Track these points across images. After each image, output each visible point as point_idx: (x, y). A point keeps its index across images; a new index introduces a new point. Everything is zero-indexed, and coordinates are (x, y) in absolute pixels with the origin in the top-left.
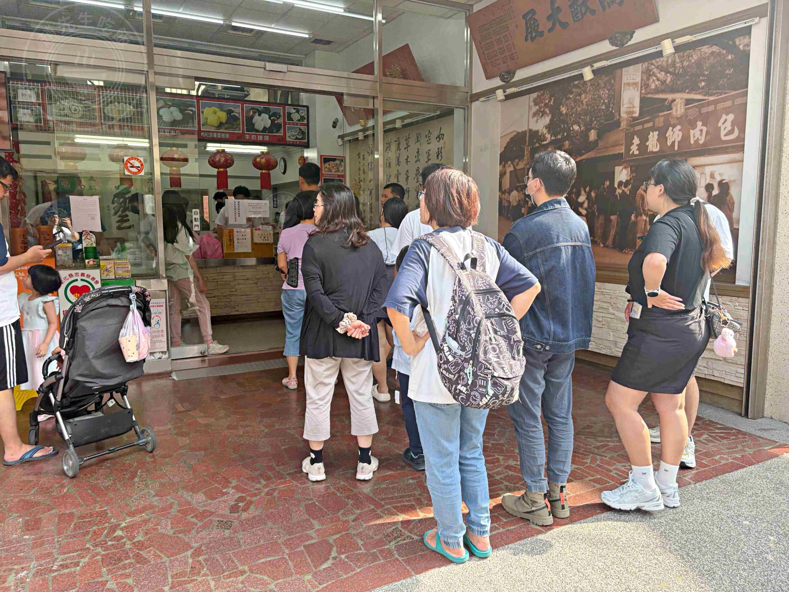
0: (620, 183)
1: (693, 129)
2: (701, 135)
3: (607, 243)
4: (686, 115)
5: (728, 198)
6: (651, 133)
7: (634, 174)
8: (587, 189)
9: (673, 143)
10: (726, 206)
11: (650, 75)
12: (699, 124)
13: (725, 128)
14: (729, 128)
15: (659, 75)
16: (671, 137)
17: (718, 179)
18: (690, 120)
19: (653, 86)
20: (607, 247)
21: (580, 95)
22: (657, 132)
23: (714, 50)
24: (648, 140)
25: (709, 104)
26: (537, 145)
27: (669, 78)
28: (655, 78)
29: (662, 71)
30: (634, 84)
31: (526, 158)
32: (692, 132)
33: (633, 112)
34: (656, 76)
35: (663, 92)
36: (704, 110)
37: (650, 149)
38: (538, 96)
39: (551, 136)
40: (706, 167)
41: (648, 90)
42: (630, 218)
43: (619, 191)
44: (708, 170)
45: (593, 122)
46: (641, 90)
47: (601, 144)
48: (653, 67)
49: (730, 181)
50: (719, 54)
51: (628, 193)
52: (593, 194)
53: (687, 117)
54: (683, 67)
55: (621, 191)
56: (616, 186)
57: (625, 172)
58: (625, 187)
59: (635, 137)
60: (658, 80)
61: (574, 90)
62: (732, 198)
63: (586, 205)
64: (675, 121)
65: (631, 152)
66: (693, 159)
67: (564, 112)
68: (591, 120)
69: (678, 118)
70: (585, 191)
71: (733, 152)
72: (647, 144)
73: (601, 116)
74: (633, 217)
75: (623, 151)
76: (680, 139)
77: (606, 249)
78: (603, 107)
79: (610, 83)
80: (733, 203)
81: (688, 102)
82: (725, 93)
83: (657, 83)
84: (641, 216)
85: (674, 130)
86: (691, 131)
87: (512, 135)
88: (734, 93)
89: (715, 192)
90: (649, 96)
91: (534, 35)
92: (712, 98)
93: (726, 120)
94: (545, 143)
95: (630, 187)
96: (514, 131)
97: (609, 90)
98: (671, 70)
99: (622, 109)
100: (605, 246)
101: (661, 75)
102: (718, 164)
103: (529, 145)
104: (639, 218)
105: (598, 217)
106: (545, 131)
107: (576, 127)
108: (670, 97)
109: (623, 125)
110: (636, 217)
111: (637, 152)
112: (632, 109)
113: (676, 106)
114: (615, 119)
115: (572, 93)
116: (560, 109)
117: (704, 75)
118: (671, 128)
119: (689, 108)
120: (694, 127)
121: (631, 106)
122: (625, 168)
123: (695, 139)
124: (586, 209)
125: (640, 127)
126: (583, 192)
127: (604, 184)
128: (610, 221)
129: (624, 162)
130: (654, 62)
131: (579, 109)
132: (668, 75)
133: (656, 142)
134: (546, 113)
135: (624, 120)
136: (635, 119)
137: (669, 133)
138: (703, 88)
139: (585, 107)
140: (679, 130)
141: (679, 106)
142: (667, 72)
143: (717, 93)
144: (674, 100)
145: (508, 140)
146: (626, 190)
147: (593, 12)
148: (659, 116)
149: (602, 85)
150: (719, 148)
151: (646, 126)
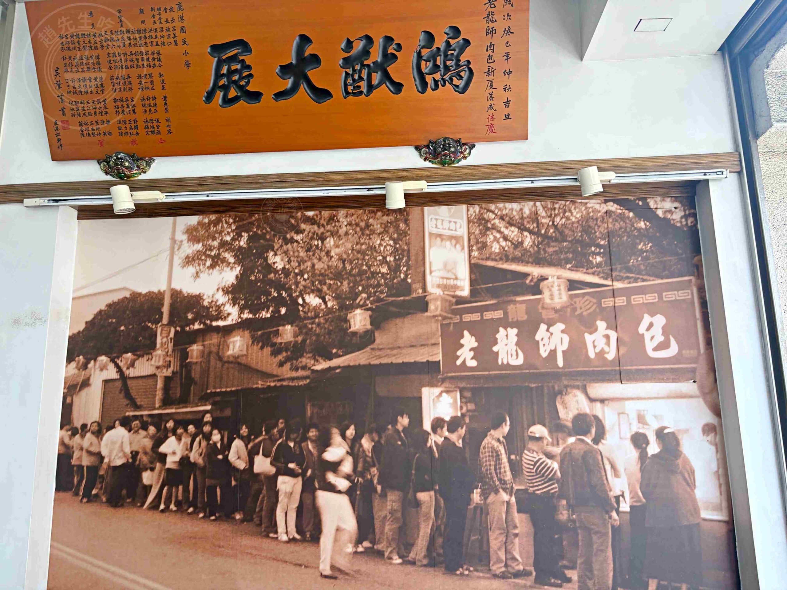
0: (438, 424)
1: (591, 333)
2: (608, 343)
3: (412, 555)
4: (571, 306)
5: (680, 461)
6: (501, 329)
7: (471, 406)
8: (351, 432)
9: (553, 353)
10: (679, 477)
11: (488, 229)
12: (601, 325)
13: (652, 338)
14: (660, 338)
15: (506, 232)
16: (546, 341)
17: (655, 425)
18: (581, 315)
19: (496, 248)
20: (413, 563)
21: (323, 238)
22: (515, 331)
23: (611, 208)
24: (495, 342)
25: (614, 293)
26: (197, 326)
27: (528, 241)
28: (498, 235)
29: (511, 225)
30: (451, 238)
31: (159, 352)
32: (588, 338)
33: (456, 287)
34: (499, 232)
35: (516, 260)
36: (608, 303)
37: (503, 359)
38: (200, 223)
39: (242, 310)
40: (627, 403)
41: (486, 253)
42: (469, 500)
43: (435, 440)
44: (631, 407)
45: (357, 295)
46: (470, 251)
47: (380, 338)
48: (492, 216)
49: (679, 431)
50: (622, 217)
51: (460, 444)
52: (366, 444)
53: (575, 309)
54: (555, 227)
55: (440, 440)
56: (427, 426)
57: (447, 399)
58: (450, 431)
59: (466, 333)
60: (505, 238)
61: (303, 226)
62: (686, 462)
63: (347, 467)
64: (553, 315)
65: (459, 362)
66: (597, 385)
67: (279, 266)
68: (352, 289)
69: (556, 311)
70: (344, 436)
71: (675, 380)
72: (495, 349)
73: (379, 285)
74: (476, 496)
75: (439, 357)
76: (565, 346)
77: (410, 568)
78: (384, 270)
79: (397, 227)
80: (693, 472)
81: (573, 285)
82: (644, 280)
83: (503, 243)
84: (497, 492)
85: (551, 329)
86: (587, 335)
87: (116, 297)
88: (659, 281)
89: (653, 449)
90: (490, 263)
91: (232, 93)
92: (618, 285)
93: (651, 325)
94: (221, 323)
95: (462, 431)
96: (124, 289)
97: (396, 241)
98: (531, 226)
99: (429, 278)
100: (406, 562)
101: (513, 232)
102: (649, 398)
103: (171, 323)
104: (492, 498)
105: (384, 495)
106: (221, 298)
107: (313, 300)
108: (536, 271)
109: (435, 307)
110: (485, 495)
111: (473, 363)
112: (452, 282)
113: (550, 288)
114: (415, 295)
115: (299, 231)
116: (266, 259)
117: (599, 246)
118: (543, 327)
119: (576, 296)
120: (593, 329)
121: (450, 275)
122: (447, 392)
123: (597, 350)
124: (348, 477)
125: (475, 317)
126: (337, 438)
127: (395, 422)
128: (418, 504)
129: (443, 380)
130: (492, 207)
131: (319, 266)
132: (526, 233)
133: (515, 348)
134: (224, 260)
135: (436, 299)
136: (460, 300)
137: (542, 333)
138: (599, 265)
139: (334, 262)
140: (563, 332)
141: (555, 289)
142: (522, 228)
143: (628, 278)
144: (543, 279)
145: (103, 306)
146: (453, 437)
147: (398, 87)
148: (515, 302)
149: (378, 228)
150: (648, 371)
151: (488, 315)
